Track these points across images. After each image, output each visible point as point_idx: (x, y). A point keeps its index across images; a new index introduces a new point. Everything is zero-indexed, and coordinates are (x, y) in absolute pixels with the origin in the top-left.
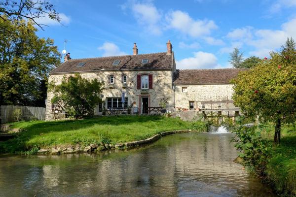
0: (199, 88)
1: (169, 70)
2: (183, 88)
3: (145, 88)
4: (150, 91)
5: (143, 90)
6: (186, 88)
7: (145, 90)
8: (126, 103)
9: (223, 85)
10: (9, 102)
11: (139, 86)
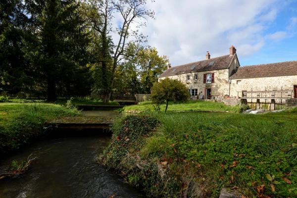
0: (252, 81)
1: (227, 69)
2: (237, 81)
3: (209, 82)
4: (213, 84)
5: (207, 84)
6: (240, 81)
7: (209, 84)
8: (196, 92)
9: (275, 77)
10: (146, 92)
11: (205, 81)
